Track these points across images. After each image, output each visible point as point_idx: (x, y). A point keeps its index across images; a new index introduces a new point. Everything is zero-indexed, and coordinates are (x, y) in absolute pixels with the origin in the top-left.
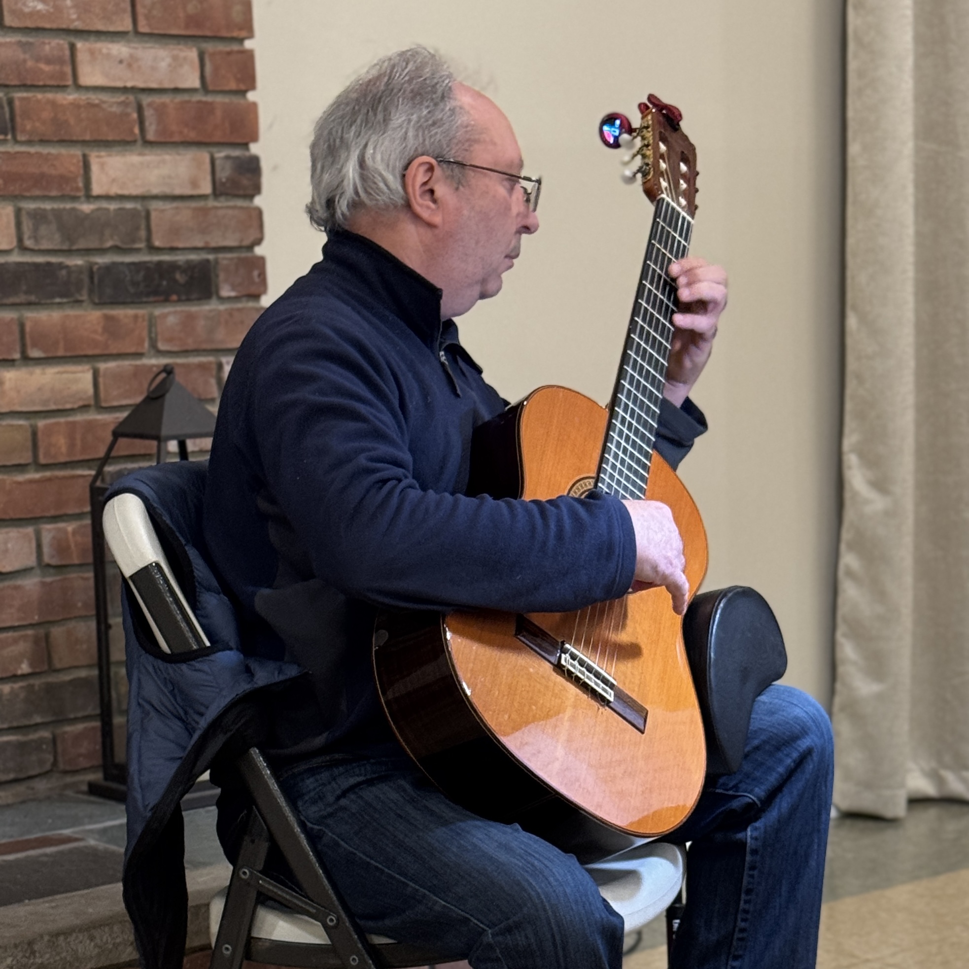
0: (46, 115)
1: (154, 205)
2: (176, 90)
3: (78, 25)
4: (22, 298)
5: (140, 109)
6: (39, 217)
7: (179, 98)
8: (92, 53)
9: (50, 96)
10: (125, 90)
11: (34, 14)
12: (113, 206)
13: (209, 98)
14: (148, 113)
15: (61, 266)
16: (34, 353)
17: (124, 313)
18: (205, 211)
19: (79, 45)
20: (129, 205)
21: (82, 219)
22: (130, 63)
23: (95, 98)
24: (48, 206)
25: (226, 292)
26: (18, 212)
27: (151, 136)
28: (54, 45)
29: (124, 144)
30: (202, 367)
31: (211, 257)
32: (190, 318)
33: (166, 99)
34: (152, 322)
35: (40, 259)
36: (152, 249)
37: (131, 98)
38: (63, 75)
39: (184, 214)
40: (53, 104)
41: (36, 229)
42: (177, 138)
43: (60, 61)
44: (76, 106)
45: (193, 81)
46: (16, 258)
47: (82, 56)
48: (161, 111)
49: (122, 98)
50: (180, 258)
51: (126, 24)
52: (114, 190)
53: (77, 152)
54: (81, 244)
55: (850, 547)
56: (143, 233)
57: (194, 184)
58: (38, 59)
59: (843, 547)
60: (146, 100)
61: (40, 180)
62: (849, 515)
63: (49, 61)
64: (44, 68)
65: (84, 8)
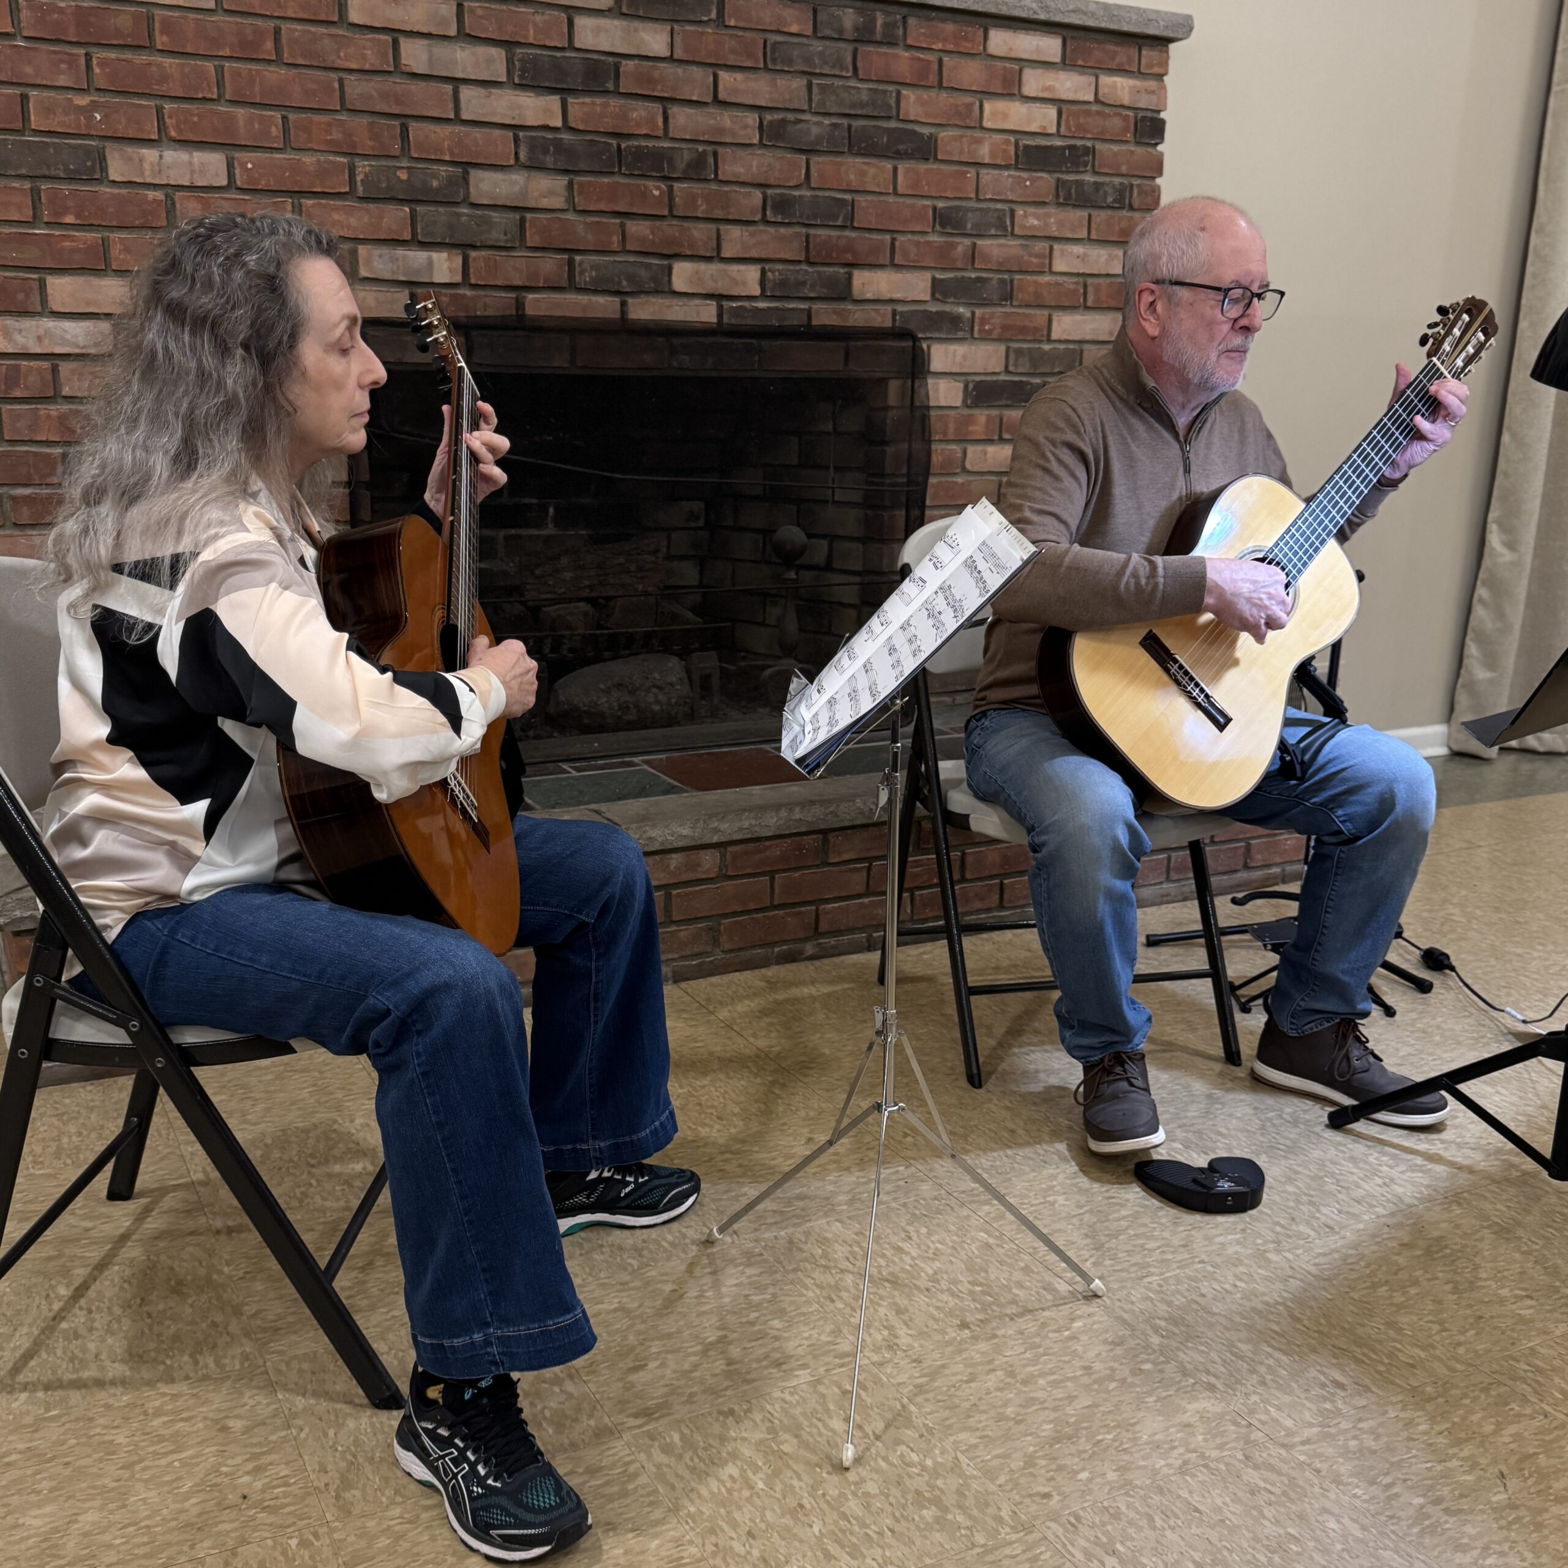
0: (1031, 289)
1: (1086, 347)
2: (1108, 275)
3: (1056, 234)
4: (1003, 402)
5: (1085, 286)
6: (1019, 352)
7: (1109, 280)
8: (1062, 251)
9: (1035, 278)
10: (1078, 275)
11: (1033, 227)
12: (1062, 347)
14: (1090, 289)
15: (1028, 383)
16: (1006, 436)
19: (1056, 246)
20: (1071, 346)
21: (1044, 353)
22: (1083, 258)
23: (1060, 279)
24: (1025, 346)
26: (1008, 349)
27: (1089, 304)
28: (1041, 246)
29: (1072, 308)
33: (1101, 281)
35: (1016, 379)
37: (1081, 280)
38: (1043, 265)
40: (1036, 282)
41: (1016, 360)
42: (1104, 305)
43: (1043, 256)
44: (1049, 284)
46: (1003, 377)
47: (1056, 253)
48: (1097, 289)
49: (1075, 280)
51: (1083, 234)
52: (1064, 337)
53: (1046, 312)
54: (1042, 370)
55: (1484, 584)
58: (1030, 255)
59: (1479, 583)
60: (1090, 281)
61: (1023, 330)
62: (1487, 562)
63: (1037, 256)
64: (1034, 260)
65: (1061, 224)
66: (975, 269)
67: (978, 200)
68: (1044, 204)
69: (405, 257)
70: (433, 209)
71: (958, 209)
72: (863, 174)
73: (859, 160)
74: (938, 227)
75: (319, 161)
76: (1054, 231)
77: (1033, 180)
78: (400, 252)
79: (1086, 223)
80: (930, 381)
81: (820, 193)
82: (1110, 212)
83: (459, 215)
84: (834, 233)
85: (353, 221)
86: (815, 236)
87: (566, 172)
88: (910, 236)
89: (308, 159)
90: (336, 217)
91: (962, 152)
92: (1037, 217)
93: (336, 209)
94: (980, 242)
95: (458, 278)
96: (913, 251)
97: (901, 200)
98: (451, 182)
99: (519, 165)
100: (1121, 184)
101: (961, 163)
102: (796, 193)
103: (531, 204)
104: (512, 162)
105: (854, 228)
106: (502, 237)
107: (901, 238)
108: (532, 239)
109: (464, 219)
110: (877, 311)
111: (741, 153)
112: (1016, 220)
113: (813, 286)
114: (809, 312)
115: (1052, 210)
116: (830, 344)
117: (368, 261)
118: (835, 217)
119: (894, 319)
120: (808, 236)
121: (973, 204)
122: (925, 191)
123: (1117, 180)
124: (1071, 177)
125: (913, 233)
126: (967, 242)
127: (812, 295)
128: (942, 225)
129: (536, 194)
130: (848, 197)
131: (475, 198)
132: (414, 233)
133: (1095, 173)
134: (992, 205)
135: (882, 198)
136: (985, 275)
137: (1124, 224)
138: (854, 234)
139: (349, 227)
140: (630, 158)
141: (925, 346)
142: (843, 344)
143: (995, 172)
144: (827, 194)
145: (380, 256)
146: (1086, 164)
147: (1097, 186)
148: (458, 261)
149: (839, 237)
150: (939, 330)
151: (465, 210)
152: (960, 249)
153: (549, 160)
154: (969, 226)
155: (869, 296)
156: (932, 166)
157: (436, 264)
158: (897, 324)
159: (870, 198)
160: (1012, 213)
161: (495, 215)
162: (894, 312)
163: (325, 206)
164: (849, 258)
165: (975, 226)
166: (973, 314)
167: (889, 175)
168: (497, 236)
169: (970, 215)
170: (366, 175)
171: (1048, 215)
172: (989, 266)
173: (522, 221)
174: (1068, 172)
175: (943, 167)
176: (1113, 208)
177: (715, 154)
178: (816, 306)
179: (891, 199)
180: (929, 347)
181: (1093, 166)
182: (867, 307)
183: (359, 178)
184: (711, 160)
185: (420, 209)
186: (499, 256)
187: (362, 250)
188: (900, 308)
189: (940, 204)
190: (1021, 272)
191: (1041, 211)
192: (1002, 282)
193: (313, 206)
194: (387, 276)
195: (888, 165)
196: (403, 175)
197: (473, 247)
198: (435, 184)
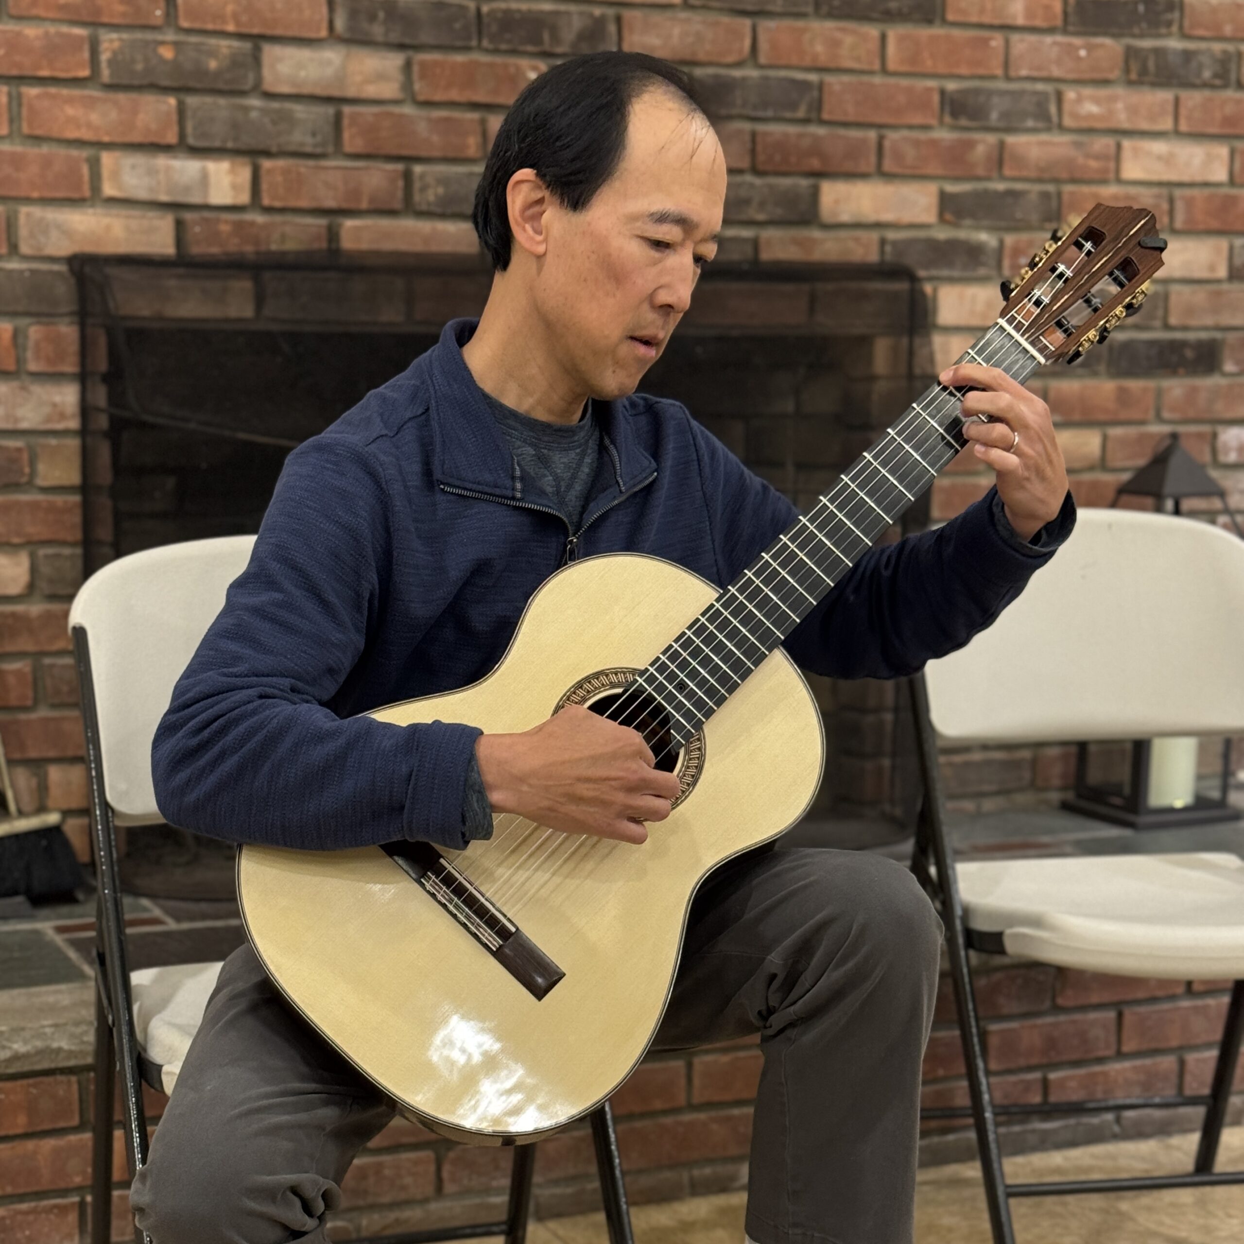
0: (1089, 206)
1: (1175, 288)
2: (1206, 184)
3: (1126, 125)
5: (1171, 201)
7: (1207, 191)
8: (1135, 150)
9: (1094, 188)
10: (1160, 184)
11: (1090, 116)
13: (1234, 191)
14: (1180, 206)
17: (1135, 385)
18: (1218, 294)
19: (1126, 144)
22: (1168, 160)
23: (1133, 190)
25: (1229, 367)
27: (1178, 225)
28: (1102, 144)
30: (1200, 436)
31: (1218, 335)
32: (1194, 390)
33: (1195, 192)
34: (1159, 393)
36: (1167, 327)
37: (1164, 191)
38: (1107, 170)
39: (1199, 296)
40: (1096, 197)
42: (1201, 227)
43: (1106, 158)
44: (1115, 198)
45: (1220, 174)
47: (1127, 154)
48: (1190, 203)
49: (1155, 191)
50: (1191, 336)
51: (1167, 124)
56: (1160, 313)
57: (1212, 268)
58: (1088, 156)
60: (1178, 192)
63: (1097, 157)
64: (1093, 164)
65: (1133, 111)
66: (1003, 178)
67: (1008, 78)
68: (1105, 82)
69: (168, 169)
70: (208, 100)
71: (977, 92)
72: (835, 44)
73: (830, 25)
74: (948, 119)
75: (47, 34)
76: (1122, 120)
77: (1090, 48)
78: (162, 161)
79: (1170, 108)
80: (938, 340)
81: (772, 73)
82: (1207, 93)
83: (246, 109)
84: (792, 130)
85: (94, 117)
86: (766, 134)
87: (401, 47)
88: (905, 133)
89: (31, 31)
90: (70, 111)
91: (982, 11)
92: (1097, 101)
93: (70, 101)
94: (1011, 139)
95: (244, 198)
96: (910, 153)
97: (892, 81)
98: (235, 62)
99: (333, 37)
100: (1225, 52)
101: (981, 26)
102: (737, 73)
103: (351, 92)
104: (324, 33)
105: (822, 122)
106: (309, 140)
107: (892, 136)
108: (352, 141)
109: (254, 115)
110: (857, 240)
111: (657, 17)
112: (1067, 107)
113: (762, 205)
114: (755, 243)
115: (1120, 90)
116: (789, 287)
117: (116, 175)
118: (794, 106)
119: (882, 252)
120: (754, 135)
121: (1002, 85)
122: (929, 65)
123: (1217, 47)
124: (1147, 43)
125: (911, 127)
126: (991, 139)
127: (761, 217)
128: (955, 115)
129: (358, 78)
130: (813, 77)
131: (270, 83)
132: (182, 135)
133: (1184, 36)
134: (1028, 86)
135: (865, 78)
136: (1019, 186)
137: (1229, 110)
138: (821, 131)
139: (89, 125)
140: (494, 28)
141: (928, 288)
142: (806, 287)
143: (1032, 38)
144: (783, 73)
145: (133, 167)
146: (1169, 24)
147: (1188, 55)
148: (245, 174)
149: (800, 136)
150: (950, 264)
151: (255, 102)
152: (980, 150)
153: (378, 31)
154: (994, 115)
155: (845, 218)
156: (937, 31)
157: (213, 180)
158: (888, 257)
159: (846, 78)
160: (1059, 97)
161: (299, 110)
162: (883, 242)
163: (53, 97)
164: (815, 164)
165: (1005, 115)
166: (1001, 243)
167: (874, 45)
168: (300, 138)
169: (995, 100)
170: (115, 53)
171: (1113, 99)
172: (1025, 173)
173: (338, 117)
174: (1142, 36)
175: (956, 32)
176: (1213, 87)
177: (619, 20)
178: (768, 234)
179: (877, 80)
180: (935, 291)
181: (1181, 27)
182: (843, 234)
183: (104, 57)
184: (612, 28)
185: (192, 101)
186: (304, 166)
187: (107, 159)
188: (891, 235)
189: (951, 86)
190: (1074, 181)
191: (1103, 92)
192: (1046, 196)
193: (38, 97)
194: (142, 194)
195: (873, 31)
196: (167, 53)
197: (268, 154)
198: (213, 64)
